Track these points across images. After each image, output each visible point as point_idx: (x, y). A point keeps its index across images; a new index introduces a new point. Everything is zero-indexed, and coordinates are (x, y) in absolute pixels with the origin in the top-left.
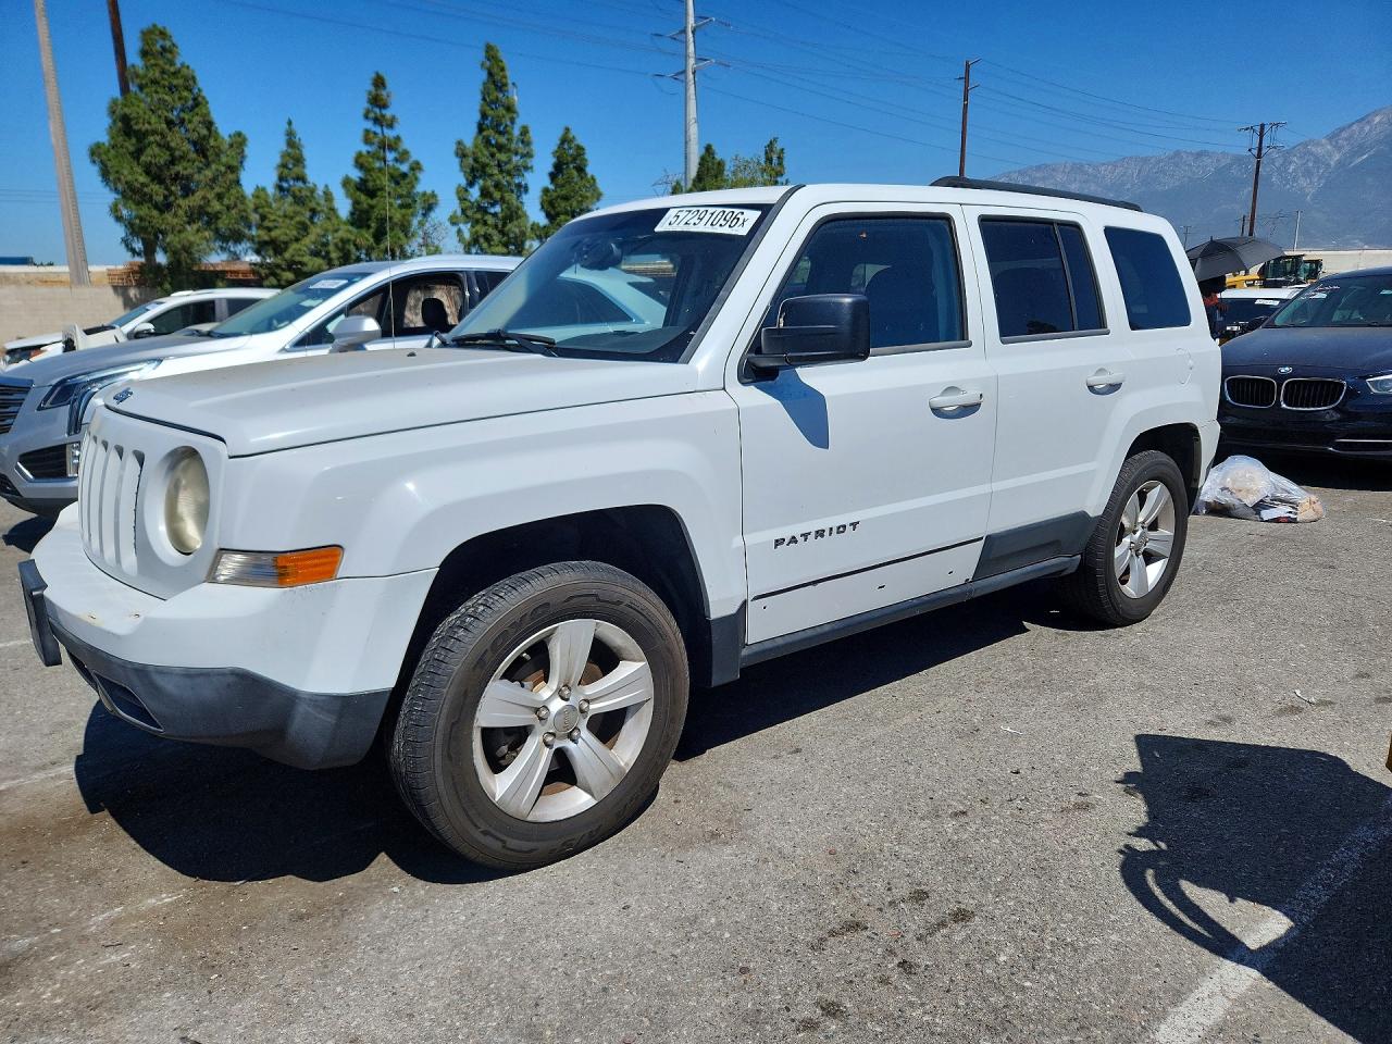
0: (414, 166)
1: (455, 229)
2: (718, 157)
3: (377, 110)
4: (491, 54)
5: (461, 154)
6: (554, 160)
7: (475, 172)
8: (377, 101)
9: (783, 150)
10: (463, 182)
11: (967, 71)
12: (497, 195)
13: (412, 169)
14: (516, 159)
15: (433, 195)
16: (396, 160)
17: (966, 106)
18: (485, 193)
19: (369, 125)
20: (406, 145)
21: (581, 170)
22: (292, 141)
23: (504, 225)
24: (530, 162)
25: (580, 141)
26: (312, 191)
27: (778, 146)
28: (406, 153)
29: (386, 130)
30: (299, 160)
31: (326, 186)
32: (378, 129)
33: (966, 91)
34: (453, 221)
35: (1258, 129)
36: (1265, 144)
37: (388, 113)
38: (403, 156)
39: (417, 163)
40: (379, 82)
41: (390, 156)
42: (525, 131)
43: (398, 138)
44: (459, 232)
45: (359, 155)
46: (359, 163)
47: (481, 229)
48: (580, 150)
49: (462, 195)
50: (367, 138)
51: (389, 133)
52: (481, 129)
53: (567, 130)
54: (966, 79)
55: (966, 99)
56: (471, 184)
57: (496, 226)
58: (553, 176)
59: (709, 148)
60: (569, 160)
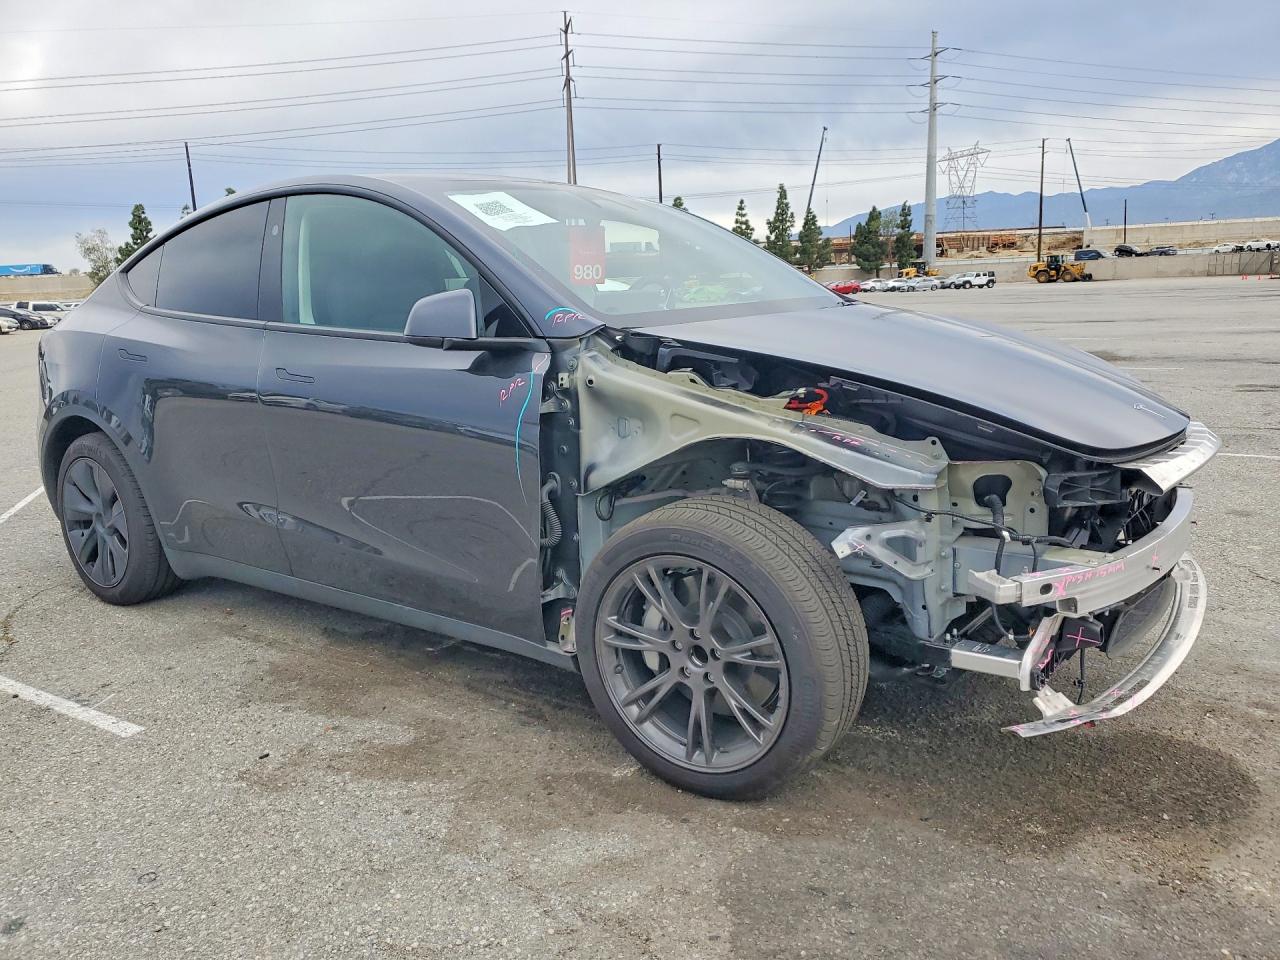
2: (879, 211)
3: (741, 211)
4: (782, 187)
5: (769, 223)
6: (804, 222)
7: (773, 229)
8: (741, 208)
10: (768, 233)
12: (781, 237)
14: (788, 224)
18: (776, 237)
21: (814, 224)
24: (795, 224)
25: (815, 213)
28: (749, 225)
32: (740, 218)
37: (744, 212)
39: (753, 228)
40: (742, 202)
41: (744, 227)
42: (792, 214)
43: (747, 221)
48: (814, 217)
49: (768, 238)
50: (737, 222)
51: (744, 219)
52: (776, 214)
53: (810, 209)
54: (1043, 147)
56: (771, 234)
58: (804, 227)
59: (874, 209)
60: (810, 221)
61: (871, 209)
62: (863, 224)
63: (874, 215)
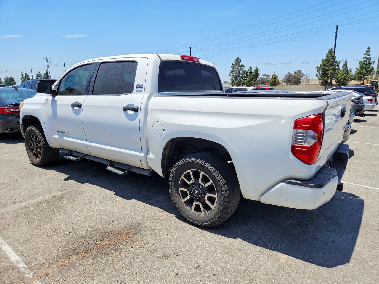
3: (367, 53)
22: (346, 62)
32: (367, 56)
37: (369, 53)
40: (369, 48)
46: (360, 63)
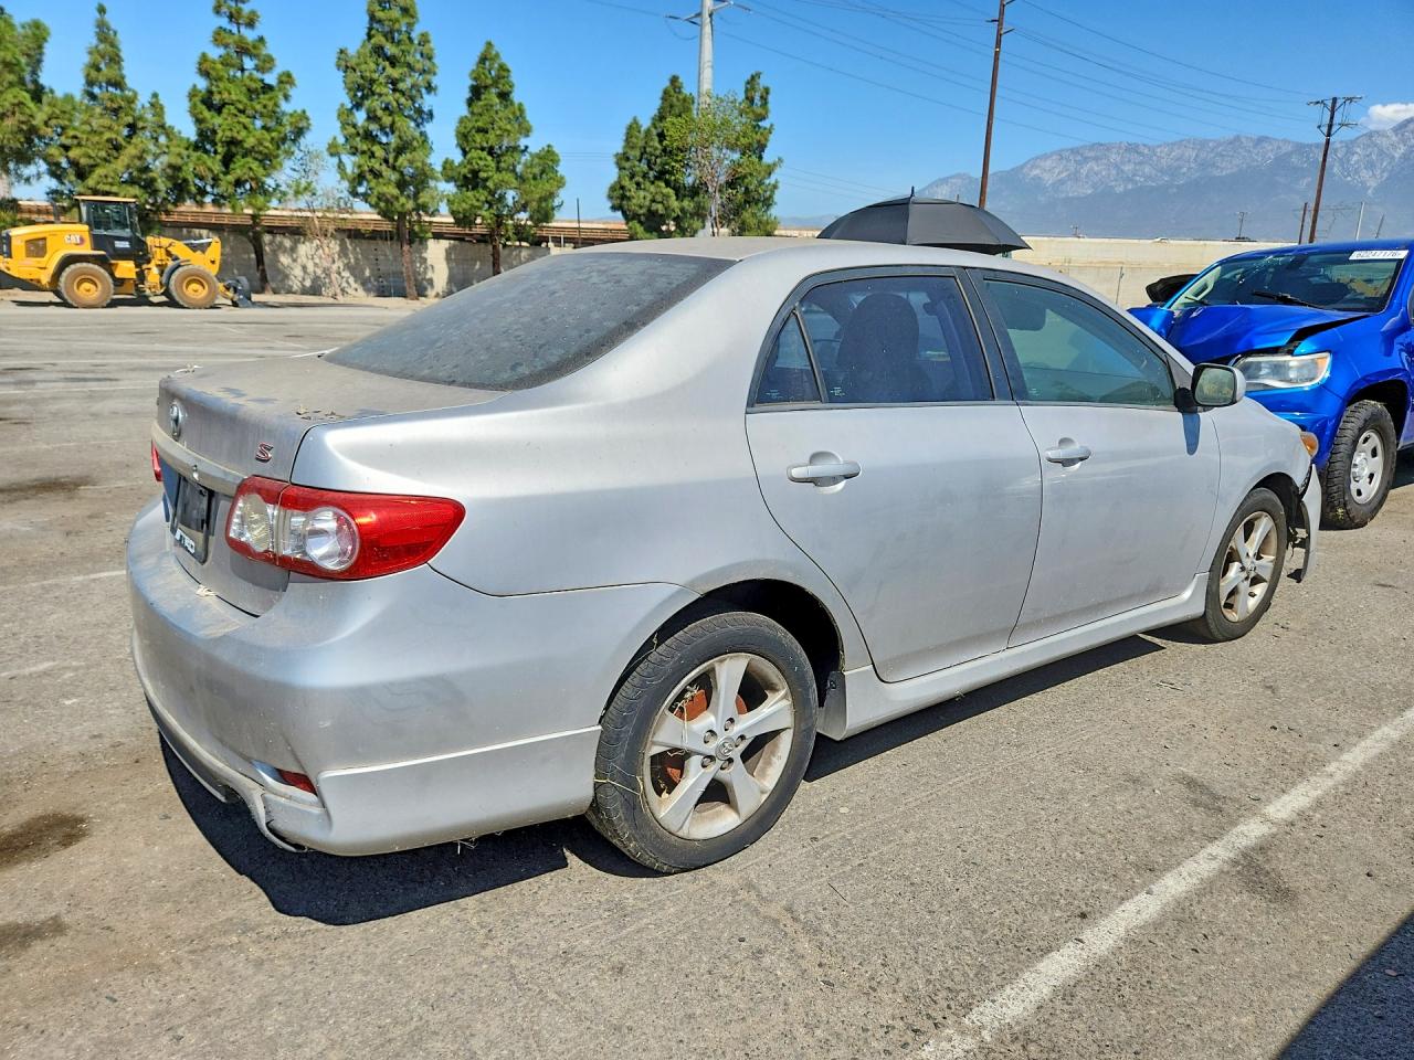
0: (284, 79)
1: (335, 160)
2: (686, 91)
5: (346, 66)
6: (470, 82)
7: (362, 91)
9: (767, 91)
11: (1002, 13)
12: (387, 120)
13: (281, 82)
14: (416, 77)
15: (304, 116)
16: (257, 68)
17: (997, 54)
18: (372, 117)
19: (224, 22)
20: (270, 49)
21: (504, 96)
23: (396, 159)
24: (435, 81)
25: (505, 59)
26: (131, 101)
27: (763, 82)
28: (270, 59)
29: (243, 29)
30: (115, 60)
31: (155, 95)
33: (999, 35)
34: (333, 150)
35: (1329, 103)
36: (1336, 120)
38: (266, 64)
39: (289, 75)
41: (249, 63)
42: (424, 40)
43: (261, 39)
44: (341, 166)
45: (204, 57)
47: (367, 164)
48: (504, 72)
49: (345, 117)
50: (219, 37)
51: (250, 35)
52: (370, 36)
53: (489, 44)
54: (999, 21)
55: (998, 44)
56: (358, 106)
57: (386, 161)
58: (469, 102)
59: (674, 80)
60: (489, 86)
61: (667, 84)
62: (645, 123)
63: (674, 101)
